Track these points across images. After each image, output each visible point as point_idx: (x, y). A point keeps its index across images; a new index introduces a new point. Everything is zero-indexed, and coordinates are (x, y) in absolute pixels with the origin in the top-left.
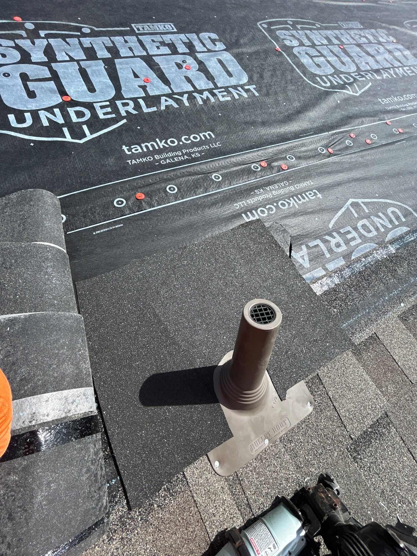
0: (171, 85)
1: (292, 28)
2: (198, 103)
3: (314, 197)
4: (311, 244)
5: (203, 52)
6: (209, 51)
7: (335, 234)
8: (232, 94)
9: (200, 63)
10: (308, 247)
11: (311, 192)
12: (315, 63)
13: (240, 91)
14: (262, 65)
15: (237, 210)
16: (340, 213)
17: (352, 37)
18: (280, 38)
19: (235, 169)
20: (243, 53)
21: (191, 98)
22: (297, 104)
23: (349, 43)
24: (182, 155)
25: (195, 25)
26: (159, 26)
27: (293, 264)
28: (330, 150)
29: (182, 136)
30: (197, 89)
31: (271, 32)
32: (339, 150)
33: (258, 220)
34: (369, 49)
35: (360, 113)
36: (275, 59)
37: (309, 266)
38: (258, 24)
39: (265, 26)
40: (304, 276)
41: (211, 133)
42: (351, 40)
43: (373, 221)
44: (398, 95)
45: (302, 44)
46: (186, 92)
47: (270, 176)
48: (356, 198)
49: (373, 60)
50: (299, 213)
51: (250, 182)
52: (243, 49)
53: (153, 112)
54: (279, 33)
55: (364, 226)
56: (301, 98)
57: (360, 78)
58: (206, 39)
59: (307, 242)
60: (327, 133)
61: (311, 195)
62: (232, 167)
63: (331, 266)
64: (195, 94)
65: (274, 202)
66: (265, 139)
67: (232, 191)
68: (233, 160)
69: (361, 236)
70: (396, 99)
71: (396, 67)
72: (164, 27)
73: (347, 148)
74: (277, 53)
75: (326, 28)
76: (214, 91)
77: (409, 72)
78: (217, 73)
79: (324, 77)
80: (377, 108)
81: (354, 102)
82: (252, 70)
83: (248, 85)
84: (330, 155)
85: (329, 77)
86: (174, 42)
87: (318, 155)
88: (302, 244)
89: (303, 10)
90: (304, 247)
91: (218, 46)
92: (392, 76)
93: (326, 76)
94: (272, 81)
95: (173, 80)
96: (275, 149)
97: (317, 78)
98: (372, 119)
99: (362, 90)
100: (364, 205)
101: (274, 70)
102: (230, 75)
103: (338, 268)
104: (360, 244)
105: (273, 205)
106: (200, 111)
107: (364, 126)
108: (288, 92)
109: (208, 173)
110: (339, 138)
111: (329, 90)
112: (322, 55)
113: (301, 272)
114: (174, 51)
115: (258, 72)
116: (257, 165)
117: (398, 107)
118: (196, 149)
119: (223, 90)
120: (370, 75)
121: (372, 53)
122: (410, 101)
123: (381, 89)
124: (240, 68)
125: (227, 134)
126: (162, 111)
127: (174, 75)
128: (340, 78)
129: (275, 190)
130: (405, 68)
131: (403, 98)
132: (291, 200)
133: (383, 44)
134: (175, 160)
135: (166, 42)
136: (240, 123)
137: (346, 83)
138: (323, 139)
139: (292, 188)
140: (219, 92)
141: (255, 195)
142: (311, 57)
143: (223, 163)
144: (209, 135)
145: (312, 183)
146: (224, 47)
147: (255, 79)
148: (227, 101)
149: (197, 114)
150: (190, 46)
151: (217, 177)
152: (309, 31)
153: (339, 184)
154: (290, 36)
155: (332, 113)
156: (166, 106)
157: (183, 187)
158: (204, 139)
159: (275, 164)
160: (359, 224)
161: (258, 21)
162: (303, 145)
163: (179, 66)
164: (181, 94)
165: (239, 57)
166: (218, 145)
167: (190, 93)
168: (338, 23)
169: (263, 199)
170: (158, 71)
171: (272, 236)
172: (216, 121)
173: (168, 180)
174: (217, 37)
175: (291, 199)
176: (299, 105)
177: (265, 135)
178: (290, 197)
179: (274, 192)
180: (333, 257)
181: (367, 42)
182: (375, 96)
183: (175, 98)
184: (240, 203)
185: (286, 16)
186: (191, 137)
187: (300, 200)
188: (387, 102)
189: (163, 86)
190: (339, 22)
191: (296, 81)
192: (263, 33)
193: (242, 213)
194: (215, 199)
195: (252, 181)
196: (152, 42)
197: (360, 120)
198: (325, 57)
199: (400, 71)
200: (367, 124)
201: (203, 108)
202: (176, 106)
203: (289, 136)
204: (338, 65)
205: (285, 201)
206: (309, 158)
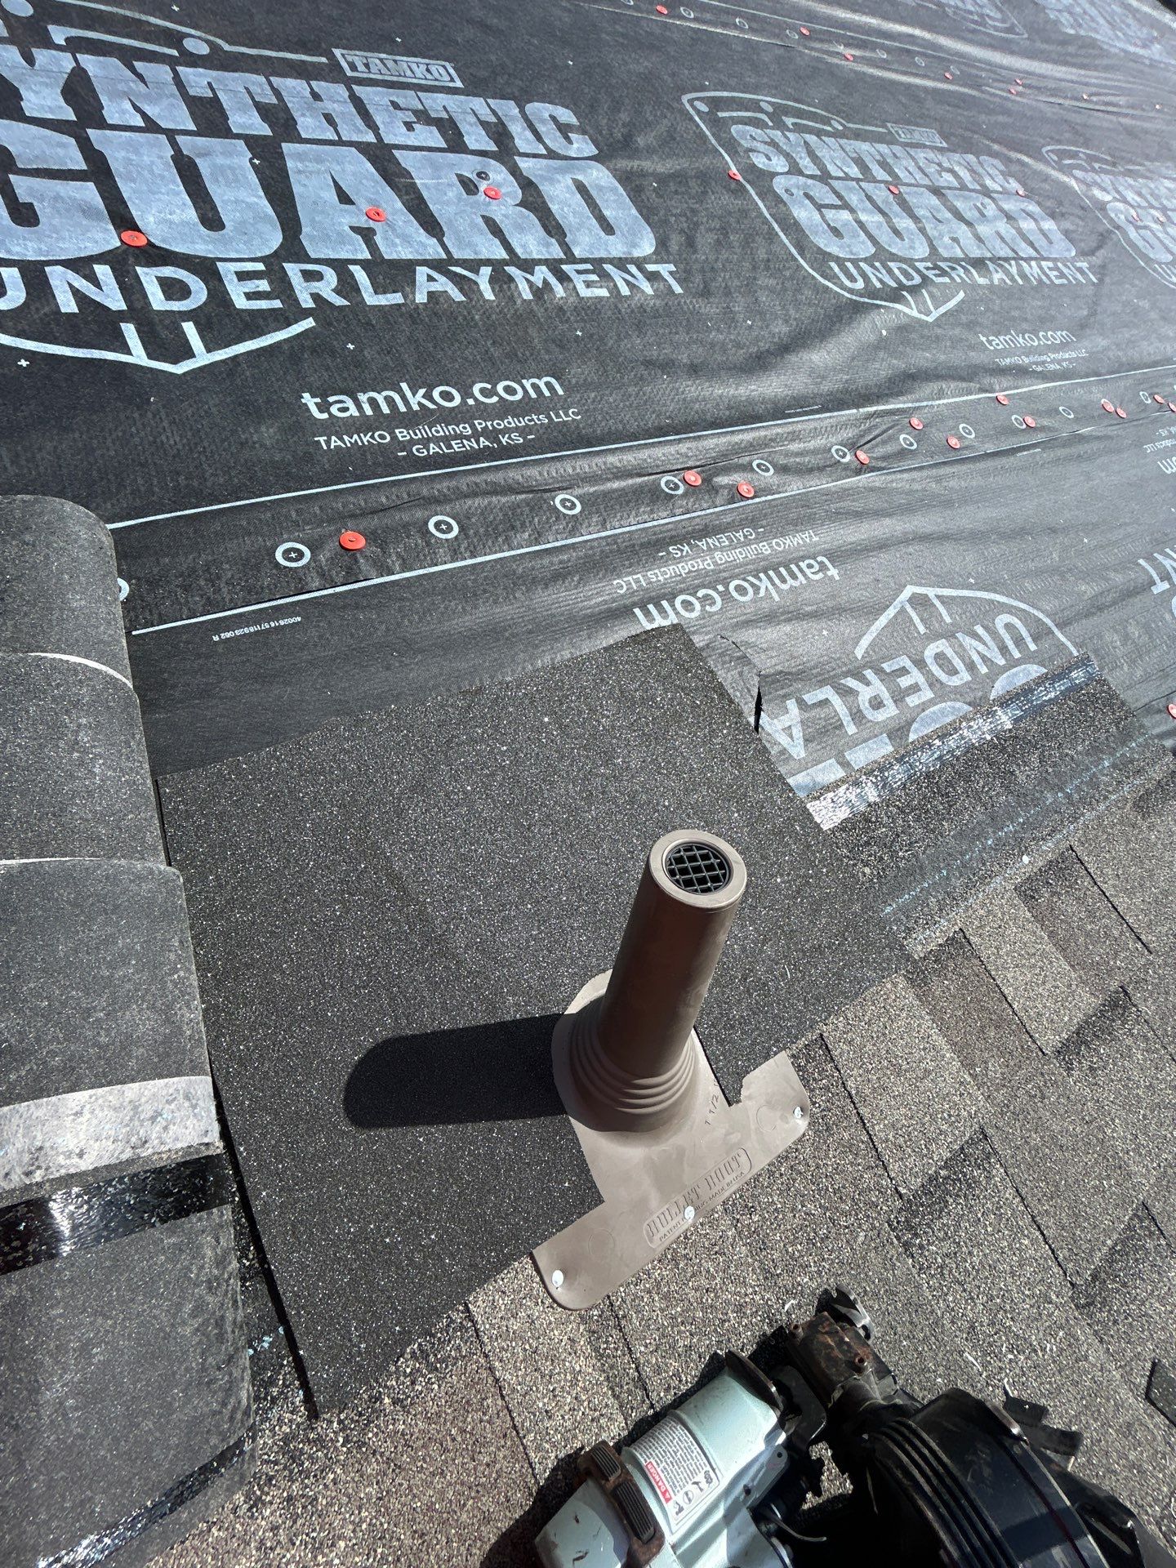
0: (443, 235)
1: (770, 124)
2: (520, 294)
3: (821, 575)
4: (811, 698)
5: (535, 156)
6: (552, 155)
7: (869, 674)
8: (613, 280)
9: (527, 185)
10: (801, 703)
11: (812, 562)
12: (829, 225)
13: (633, 276)
14: (693, 211)
15: (622, 596)
16: (883, 621)
17: (920, 168)
18: (739, 144)
19: (616, 485)
20: (643, 174)
21: (500, 279)
22: (781, 329)
23: (913, 181)
24: (473, 436)
25: (516, 78)
26: (414, 67)
27: (765, 747)
28: (862, 456)
29: (474, 383)
30: (516, 255)
31: (718, 125)
32: (884, 458)
33: (675, 627)
34: (959, 204)
35: (936, 368)
36: (726, 199)
37: (803, 754)
38: (685, 98)
39: (704, 108)
40: (791, 781)
41: (553, 381)
42: (919, 175)
43: (961, 645)
44: (1026, 331)
45: (794, 169)
46: (488, 262)
47: (708, 511)
48: (921, 585)
49: (970, 235)
50: (783, 614)
51: (655, 523)
52: (643, 163)
53: (391, 306)
54: (737, 132)
55: (940, 657)
56: (792, 312)
57: (936, 275)
58: (543, 121)
59: (799, 691)
60: (855, 411)
61: (813, 570)
62: (609, 480)
63: (860, 757)
64: (512, 270)
65: (717, 581)
66: (697, 412)
67: (608, 544)
68: (612, 459)
69: (933, 682)
70: (1021, 340)
71: (1022, 259)
72: (428, 70)
73: (902, 454)
74: (733, 185)
75: (858, 136)
76: (564, 267)
77: (1053, 274)
78: (571, 219)
79: (849, 264)
80: (976, 357)
81: (922, 337)
82: (665, 222)
83: (656, 262)
84: (862, 468)
85: (862, 264)
86: (453, 115)
87: (831, 466)
88: (786, 697)
89: (800, 78)
90: (791, 704)
91: (575, 145)
92: (1013, 279)
93: (855, 262)
94: (717, 260)
95: (450, 222)
96: (723, 440)
97: (833, 264)
98: (964, 385)
99: (942, 310)
100: (943, 603)
101: (724, 231)
102: (608, 229)
103: (876, 762)
104: (932, 703)
105: (716, 590)
106: (524, 317)
107: (945, 401)
108: (759, 293)
109: (545, 491)
110: (884, 427)
111: (862, 300)
112: (846, 206)
113: (783, 770)
114: (456, 143)
115: (682, 231)
116: (676, 480)
117: (1026, 360)
118: (511, 422)
119: (589, 266)
120: (961, 271)
121: (968, 215)
122: (1055, 348)
123: (988, 309)
124: (634, 211)
125: (597, 387)
126: (417, 305)
127: (452, 209)
128: (890, 271)
129: (722, 549)
130: (1044, 263)
131: (1039, 339)
132: (761, 580)
133: (995, 195)
134: (452, 447)
135: (433, 115)
136: (631, 362)
137: (902, 287)
138: (844, 425)
139: (765, 549)
140: (579, 272)
141: (670, 559)
142: (820, 207)
143: (584, 466)
144: (548, 384)
145: (816, 539)
146: (591, 150)
147: (674, 246)
148: (600, 299)
149: (517, 324)
150: (499, 133)
151: (568, 504)
152: (814, 138)
153: (882, 545)
154: (766, 143)
155: (868, 361)
156: (431, 294)
157: (474, 524)
158: (533, 395)
159: (722, 480)
160: (930, 652)
161: (685, 91)
162: (795, 437)
163: (469, 187)
164: (474, 265)
165: (632, 183)
166: (571, 416)
167: (497, 266)
168: (886, 127)
169: (690, 572)
170: (407, 193)
171: (712, 672)
172: (569, 350)
173: (435, 502)
174: (574, 121)
175: (762, 575)
176: (785, 329)
177: (697, 399)
178: (758, 571)
179: (718, 554)
180: (865, 734)
181: (956, 184)
182: (971, 326)
183: (456, 274)
184: (630, 578)
185: (755, 89)
186: (500, 388)
187: (784, 581)
188: (1001, 346)
189: (422, 235)
190: (889, 125)
191: (777, 264)
192: (698, 126)
193: (634, 605)
194: (561, 562)
195: (662, 520)
196: (391, 108)
197: (934, 386)
198: (852, 211)
199: (1032, 269)
200: (951, 398)
201: (532, 310)
202: (457, 295)
203: (760, 409)
204: (885, 237)
205: (747, 581)
206: (810, 471)
